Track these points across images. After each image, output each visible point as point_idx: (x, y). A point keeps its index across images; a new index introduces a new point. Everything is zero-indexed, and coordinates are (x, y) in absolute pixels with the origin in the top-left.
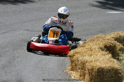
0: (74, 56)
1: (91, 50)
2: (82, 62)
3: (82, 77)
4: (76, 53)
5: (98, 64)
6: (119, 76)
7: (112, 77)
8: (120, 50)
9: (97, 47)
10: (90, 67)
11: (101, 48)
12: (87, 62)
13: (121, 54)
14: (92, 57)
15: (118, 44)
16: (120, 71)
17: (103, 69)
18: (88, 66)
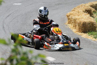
0: (69, 16)
1: (79, 13)
2: (74, 19)
3: (74, 27)
4: (71, 14)
5: (83, 20)
6: (95, 26)
7: (91, 27)
8: (93, 12)
9: (82, 11)
10: (78, 22)
11: (83, 11)
12: (77, 19)
13: (94, 14)
14: (80, 16)
15: (92, 8)
16: (95, 23)
17: (86, 23)
18: (78, 21)
